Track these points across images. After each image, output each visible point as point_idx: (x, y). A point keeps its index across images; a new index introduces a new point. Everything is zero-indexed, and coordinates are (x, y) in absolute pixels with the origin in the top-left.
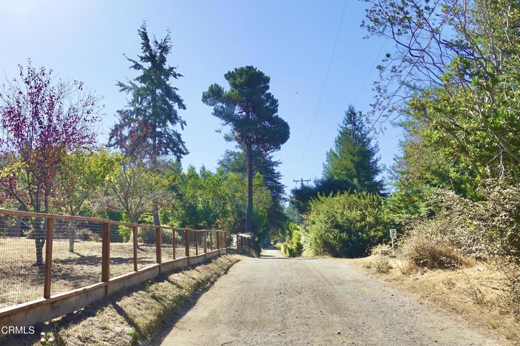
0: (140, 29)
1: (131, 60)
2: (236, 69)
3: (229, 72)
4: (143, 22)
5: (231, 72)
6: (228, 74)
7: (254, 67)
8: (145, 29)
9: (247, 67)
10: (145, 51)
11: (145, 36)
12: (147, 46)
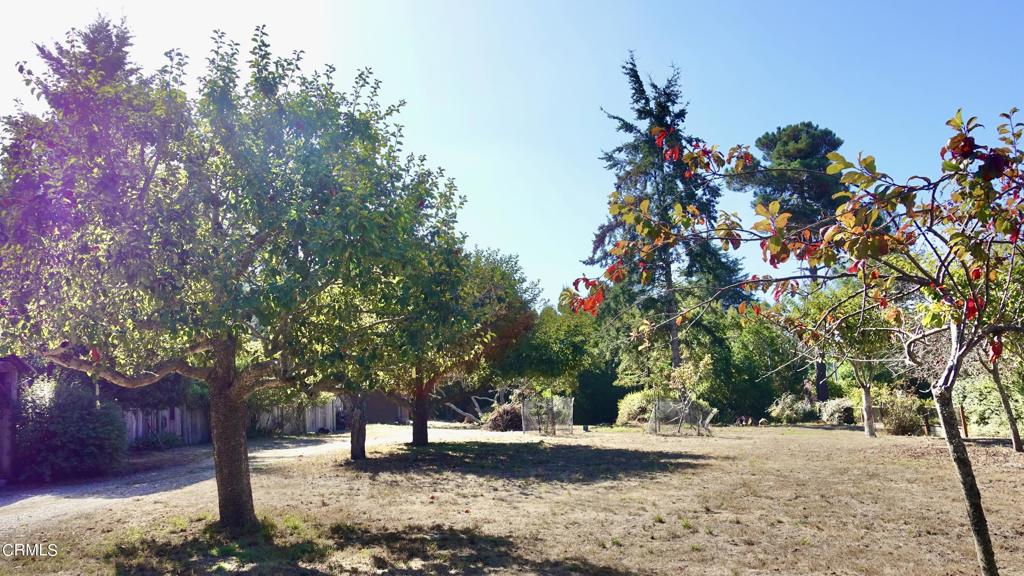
0: (625, 65)
1: (614, 118)
2: (779, 128)
3: (767, 134)
4: (629, 54)
5: (770, 133)
6: (764, 137)
7: (814, 124)
8: (634, 65)
9: (803, 124)
10: (637, 101)
11: (634, 75)
12: (639, 92)
